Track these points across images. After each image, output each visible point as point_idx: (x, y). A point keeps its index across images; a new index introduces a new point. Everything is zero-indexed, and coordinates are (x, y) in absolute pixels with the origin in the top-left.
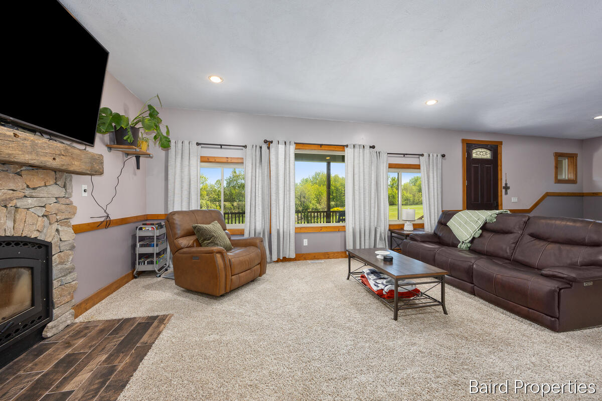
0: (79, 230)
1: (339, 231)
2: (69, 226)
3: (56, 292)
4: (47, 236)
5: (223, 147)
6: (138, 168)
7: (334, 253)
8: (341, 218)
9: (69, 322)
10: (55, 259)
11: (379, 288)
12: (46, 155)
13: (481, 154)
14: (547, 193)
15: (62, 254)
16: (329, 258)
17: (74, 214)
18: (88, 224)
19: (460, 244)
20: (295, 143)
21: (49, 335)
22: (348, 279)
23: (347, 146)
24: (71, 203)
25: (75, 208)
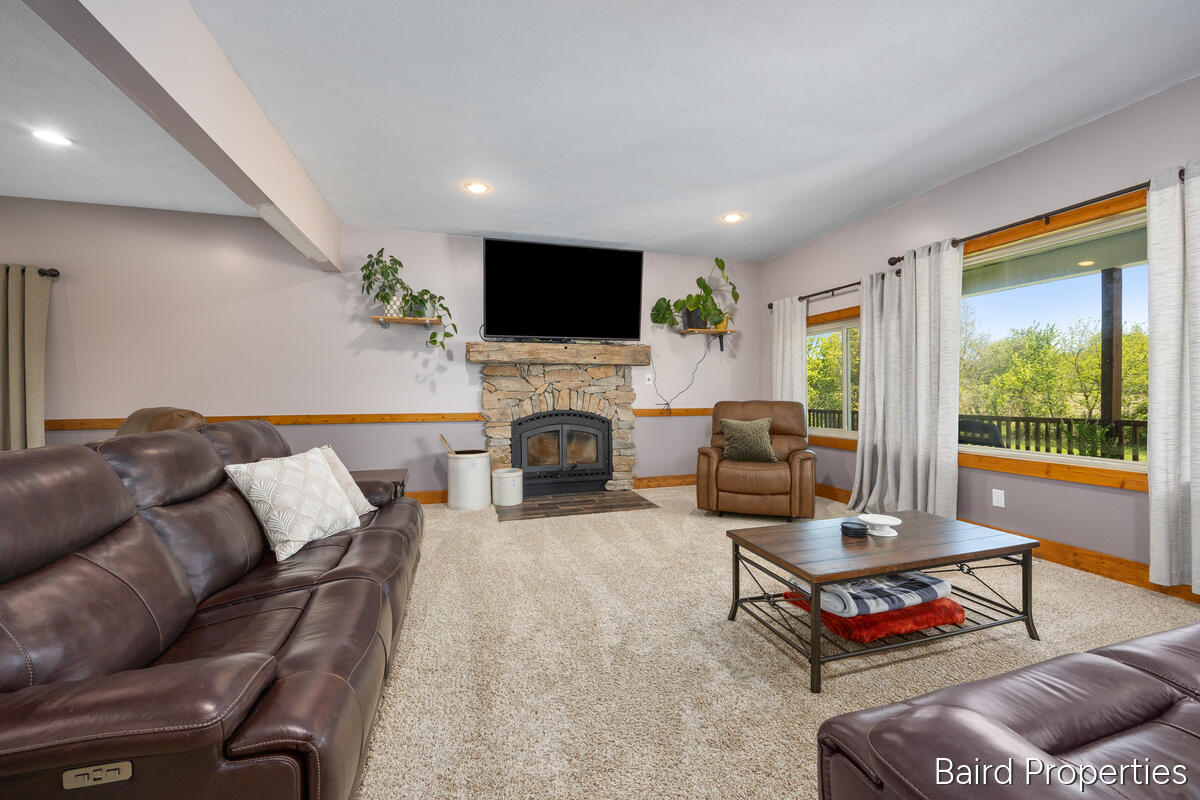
0: (639, 413)
2: (630, 409)
3: (615, 460)
4: (606, 412)
5: (836, 292)
6: (722, 350)
9: (626, 488)
10: (614, 433)
12: (588, 356)
15: (621, 431)
17: (633, 400)
18: (652, 410)
21: (608, 488)
24: (632, 390)
25: (635, 395)
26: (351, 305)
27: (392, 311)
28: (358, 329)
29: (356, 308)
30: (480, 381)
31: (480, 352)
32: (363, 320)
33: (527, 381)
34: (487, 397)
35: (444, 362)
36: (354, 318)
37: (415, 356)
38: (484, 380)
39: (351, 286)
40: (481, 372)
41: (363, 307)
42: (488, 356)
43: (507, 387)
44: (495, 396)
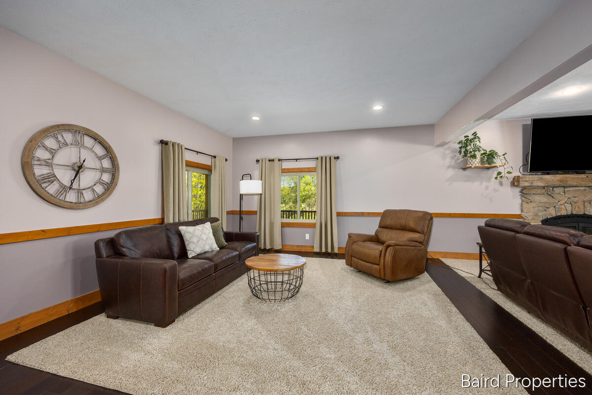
26: (448, 161)
27: (476, 163)
28: (451, 172)
29: (451, 162)
30: (520, 197)
31: (526, 181)
32: (454, 167)
33: (552, 197)
34: (525, 205)
35: (498, 186)
36: (449, 167)
37: (481, 184)
38: (522, 196)
39: (448, 152)
40: (521, 192)
41: (453, 162)
42: (532, 183)
43: (539, 200)
44: (531, 205)
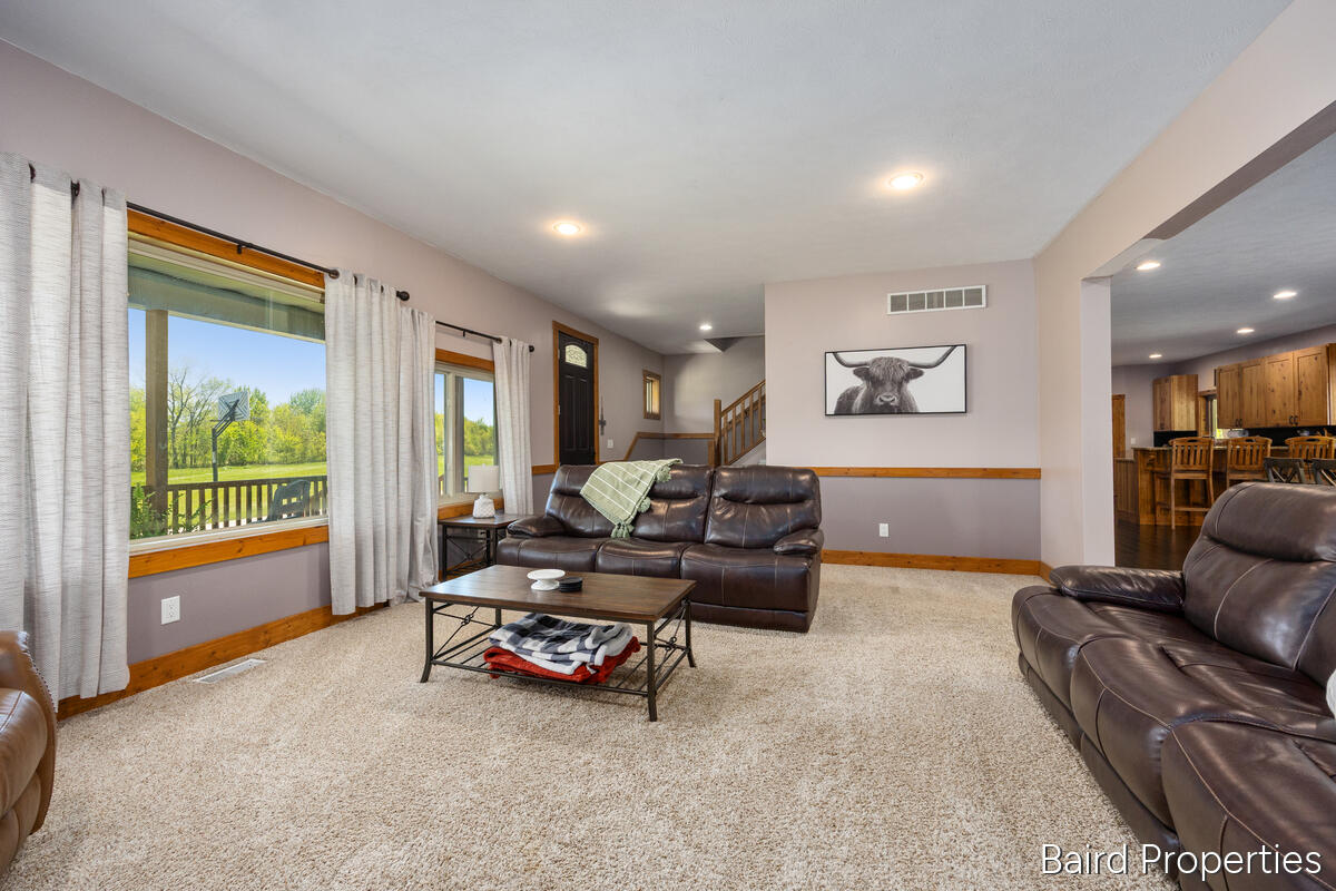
1: (304, 545)
7: (288, 621)
8: (285, 502)
11: (576, 664)
13: (576, 356)
14: (639, 433)
16: (268, 644)
19: (614, 531)
20: (130, 205)
22: (425, 679)
23: (334, 274)
